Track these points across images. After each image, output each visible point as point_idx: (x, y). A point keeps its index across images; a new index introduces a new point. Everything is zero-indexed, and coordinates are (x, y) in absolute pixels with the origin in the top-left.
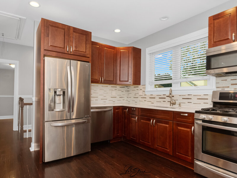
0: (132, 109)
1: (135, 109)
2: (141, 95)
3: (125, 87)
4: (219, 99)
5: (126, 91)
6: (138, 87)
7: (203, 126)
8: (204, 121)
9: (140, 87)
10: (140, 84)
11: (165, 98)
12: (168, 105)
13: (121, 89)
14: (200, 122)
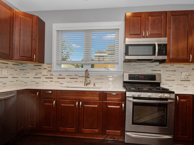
0: (47, 92)
1: (51, 92)
2: (44, 74)
3: (19, 64)
4: (129, 79)
5: (20, 70)
6: (41, 66)
7: (133, 102)
8: (134, 98)
9: (45, 65)
10: (44, 63)
11: (77, 78)
12: (82, 85)
13: (14, 66)
14: (131, 99)
